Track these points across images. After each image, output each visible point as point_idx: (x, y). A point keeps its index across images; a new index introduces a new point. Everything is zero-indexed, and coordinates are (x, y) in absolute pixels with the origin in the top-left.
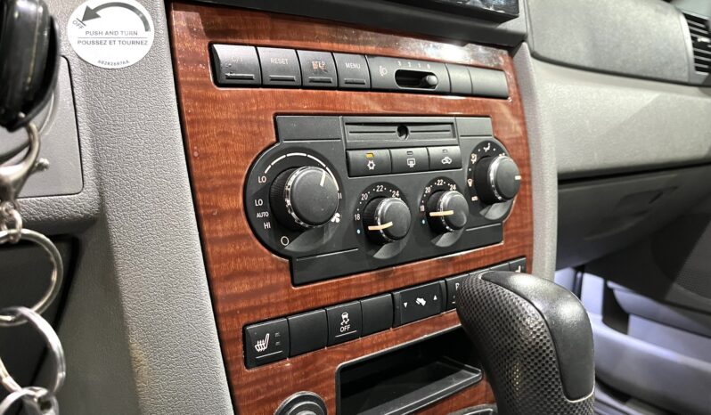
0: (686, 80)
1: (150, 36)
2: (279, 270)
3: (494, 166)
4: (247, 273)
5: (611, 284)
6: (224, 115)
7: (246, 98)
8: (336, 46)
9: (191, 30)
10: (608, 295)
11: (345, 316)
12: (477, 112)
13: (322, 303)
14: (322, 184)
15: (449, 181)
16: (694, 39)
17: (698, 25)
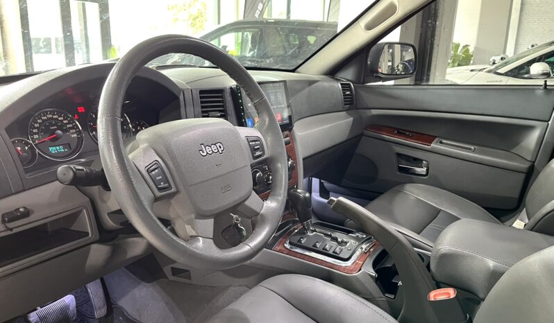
0: (341, 109)
3: (290, 163)
5: (322, 181)
10: (321, 184)
16: (344, 93)
17: (345, 86)
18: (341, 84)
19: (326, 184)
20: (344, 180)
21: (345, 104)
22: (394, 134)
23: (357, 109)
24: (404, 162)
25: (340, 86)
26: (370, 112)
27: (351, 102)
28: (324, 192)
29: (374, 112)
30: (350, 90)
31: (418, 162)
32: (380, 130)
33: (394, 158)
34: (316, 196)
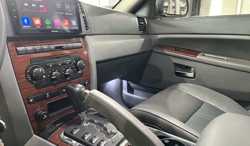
0: (137, 34)
2: (34, 87)
3: (79, 63)
4: (27, 88)
5: (129, 82)
6: (20, 60)
7: (23, 57)
8: (42, 44)
9: (12, 46)
10: (128, 84)
11: (48, 94)
12: (75, 52)
13: (43, 92)
14: (40, 71)
15: (69, 67)
17: (140, 19)
18: (137, 17)
19: (132, 84)
20: (141, 81)
21: (140, 30)
22: (173, 50)
23: (149, 35)
24: (179, 69)
25: (136, 19)
26: (158, 36)
27: (144, 29)
28: (130, 90)
29: (160, 36)
30: (144, 22)
31: (188, 68)
32: (163, 48)
33: (173, 66)
34: (125, 92)
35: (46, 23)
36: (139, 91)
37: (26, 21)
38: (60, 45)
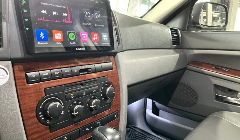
0: (170, 48)
1: (8, 76)
2: (46, 129)
4: (37, 132)
5: (154, 101)
6: (30, 92)
7: (36, 86)
8: (62, 66)
9: (20, 70)
11: (66, 138)
12: (104, 75)
13: (59, 136)
15: (95, 96)
16: (172, 35)
17: (174, 31)
18: (171, 29)
19: (157, 104)
20: (170, 102)
21: (173, 44)
22: (213, 69)
23: (183, 49)
24: (220, 92)
25: (170, 30)
26: (193, 52)
27: (178, 43)
28: (156, 111)
29: (196, 52)
30: (178, 34)
32: (201, 66)
33: (212, 89)
34: (149, 112)
35: (70, 37)
36: (166, 113)
37: (42, 35)
38: (86, 67)
